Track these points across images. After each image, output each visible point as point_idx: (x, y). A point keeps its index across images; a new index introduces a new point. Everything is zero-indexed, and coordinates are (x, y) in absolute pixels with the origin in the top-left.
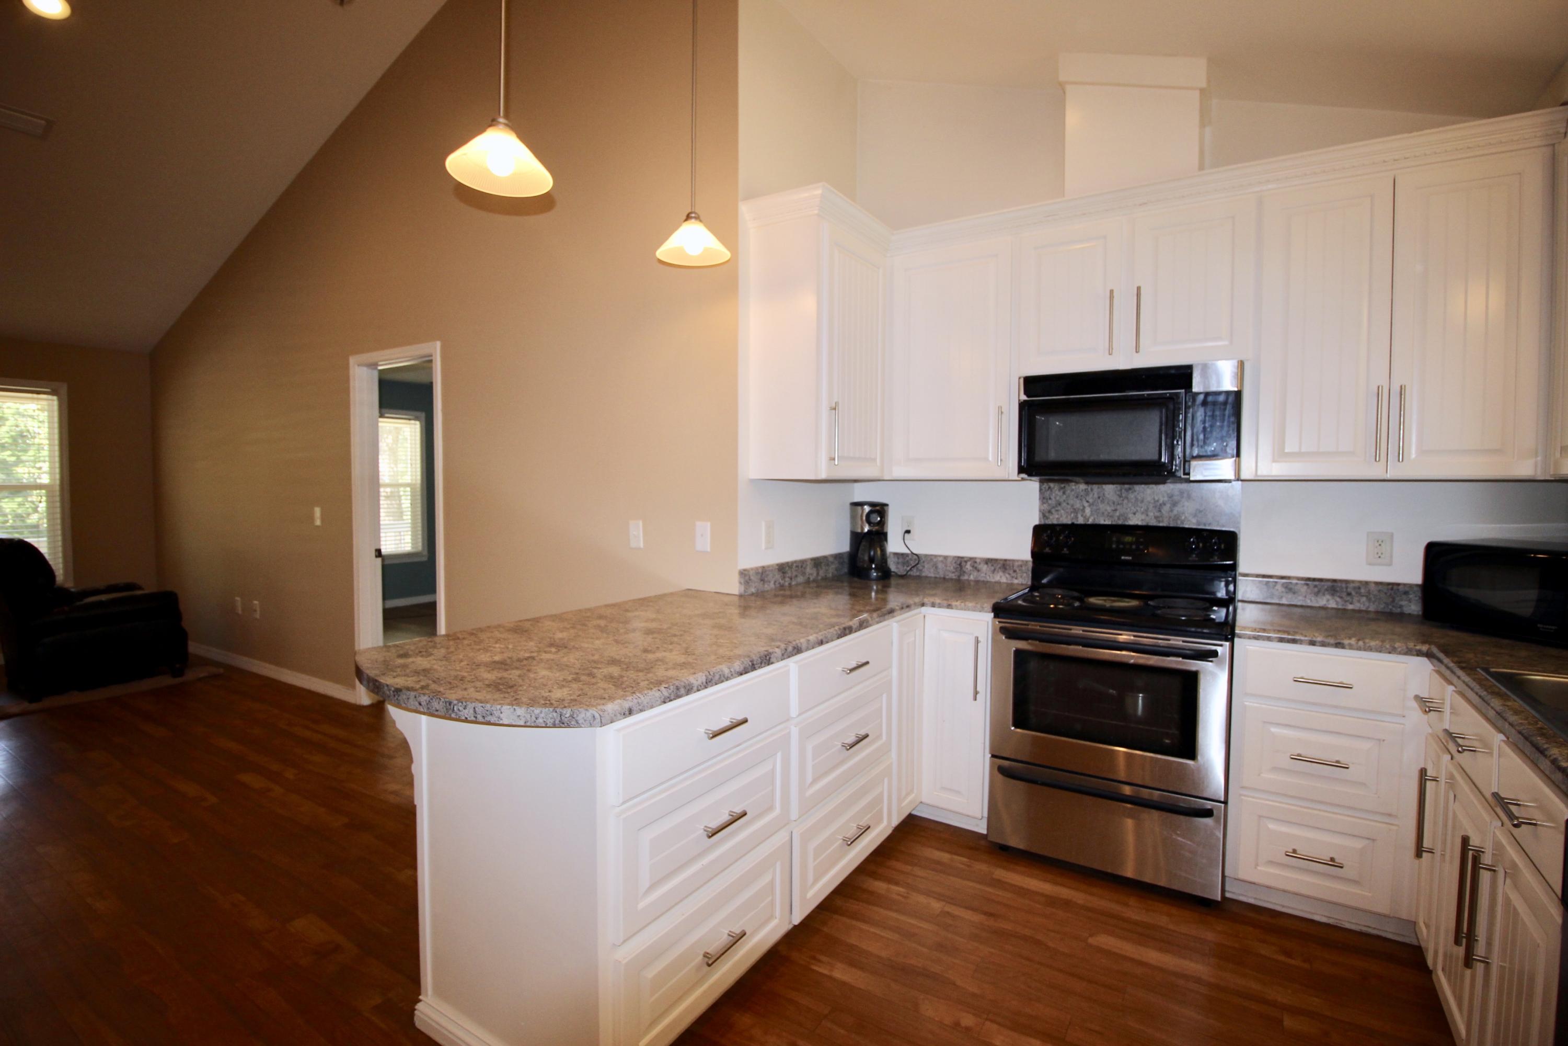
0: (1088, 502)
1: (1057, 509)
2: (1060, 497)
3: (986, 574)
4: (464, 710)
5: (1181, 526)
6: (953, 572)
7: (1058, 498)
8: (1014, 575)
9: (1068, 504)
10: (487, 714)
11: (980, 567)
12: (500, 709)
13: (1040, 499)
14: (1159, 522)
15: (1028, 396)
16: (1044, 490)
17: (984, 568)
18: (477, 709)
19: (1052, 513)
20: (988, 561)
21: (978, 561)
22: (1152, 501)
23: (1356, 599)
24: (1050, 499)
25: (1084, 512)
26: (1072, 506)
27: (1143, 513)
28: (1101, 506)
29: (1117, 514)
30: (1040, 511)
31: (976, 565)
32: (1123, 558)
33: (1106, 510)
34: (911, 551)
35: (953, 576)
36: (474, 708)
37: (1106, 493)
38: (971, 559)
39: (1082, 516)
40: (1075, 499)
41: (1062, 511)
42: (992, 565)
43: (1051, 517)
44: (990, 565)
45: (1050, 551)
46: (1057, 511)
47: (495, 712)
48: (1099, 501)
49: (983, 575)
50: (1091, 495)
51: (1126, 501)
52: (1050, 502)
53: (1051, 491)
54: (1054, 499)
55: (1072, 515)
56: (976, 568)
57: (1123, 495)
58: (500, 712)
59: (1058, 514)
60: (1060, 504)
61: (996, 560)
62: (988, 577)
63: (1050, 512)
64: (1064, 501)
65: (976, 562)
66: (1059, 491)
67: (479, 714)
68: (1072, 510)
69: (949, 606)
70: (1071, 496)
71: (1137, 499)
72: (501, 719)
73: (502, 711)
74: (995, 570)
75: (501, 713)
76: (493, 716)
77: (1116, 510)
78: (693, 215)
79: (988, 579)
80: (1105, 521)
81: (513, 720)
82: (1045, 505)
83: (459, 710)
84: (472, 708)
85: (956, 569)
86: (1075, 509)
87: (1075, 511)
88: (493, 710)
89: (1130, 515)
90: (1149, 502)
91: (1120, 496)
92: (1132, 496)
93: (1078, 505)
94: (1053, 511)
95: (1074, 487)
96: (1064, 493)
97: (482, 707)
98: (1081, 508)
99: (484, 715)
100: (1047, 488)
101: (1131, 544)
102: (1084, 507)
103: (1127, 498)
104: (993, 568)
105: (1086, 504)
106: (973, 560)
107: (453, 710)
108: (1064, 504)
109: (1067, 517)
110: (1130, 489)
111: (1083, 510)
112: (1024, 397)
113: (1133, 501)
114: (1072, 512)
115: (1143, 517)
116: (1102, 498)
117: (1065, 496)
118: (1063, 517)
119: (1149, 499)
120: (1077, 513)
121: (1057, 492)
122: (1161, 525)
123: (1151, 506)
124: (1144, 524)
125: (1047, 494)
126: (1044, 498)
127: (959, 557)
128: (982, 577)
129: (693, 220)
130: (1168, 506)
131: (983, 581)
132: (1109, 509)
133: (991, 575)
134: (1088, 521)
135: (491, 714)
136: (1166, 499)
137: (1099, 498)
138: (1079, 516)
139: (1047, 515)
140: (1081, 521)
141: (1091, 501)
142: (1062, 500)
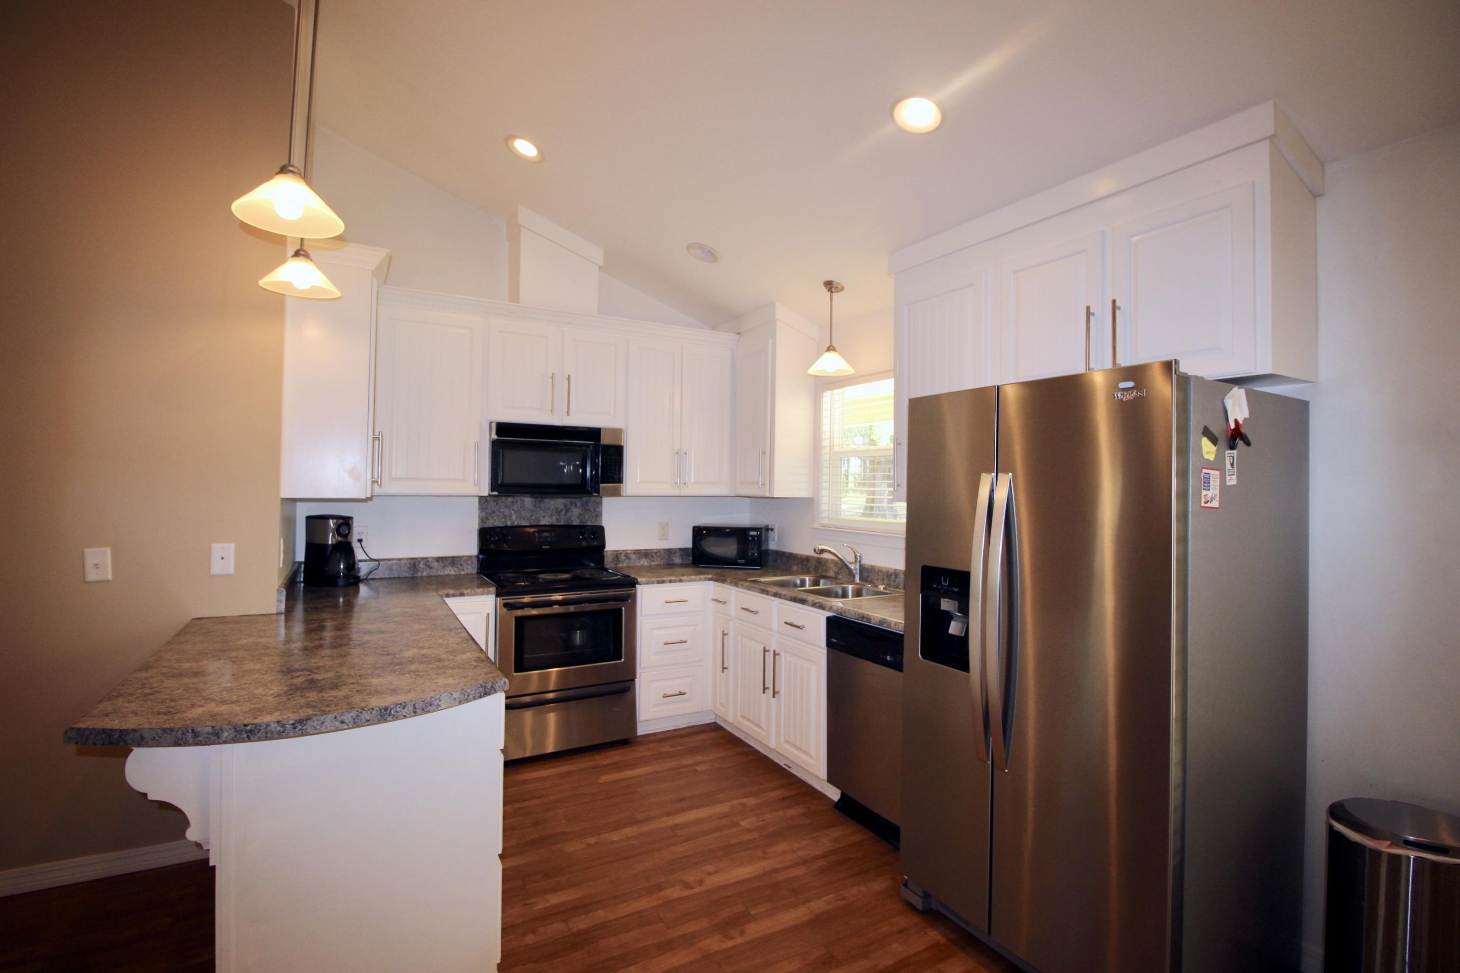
0: (514, 510)
1: (492, 516)
2: (494, 507)
3: (437, 570)
4: (402, 710)
5: (572, 524)
6: (408, 572)
7: (493, 508)
8: (461, 568)
9: (500, 512)
10: (426, 706)
11: (432, 564)
12: (439, 698)
13: (479, 509)
14: (559, 522)
15: (498, 436)
16: (482, 502)
17: (436, 565)
18: (416, 705)
19: (488, 519)
20: (439, 559)
21: (430, 560)
22: (555, 509)
23: (656, 558)
24: (487, 508)
25: (511, 517)
26: (503, 513)
27: (549, 517)
28: (523, 513)
29: (533, 518)
30: (479, 517)
31: (428, 564)
32: (544, 547)
33: (526, 515)
34: (369, 557)
35: (407, 575)
36: (414, 705)
37: (526, 504)
38: (423, 559)
39: (510, 520)
40: (505, 509)
41: (496, 518)
42: (443, 562)
43: (488, 522)
44: (440, 562)
45: (494, 547)
46: (492, 517)
47: (434, 702)
48: (521, 509)
49: (434, 571)
50: (516, 506)
51: (539, 509)
52: (487, 511)
53: (488, 503)
54: (490, 509)
55: (503, 520)
56: (428, 566)
57: (537, 505)
58: (438, 700)
59: (493, 520)
60: (494, 512)
61: (446, 558)
62: (439, 572)
63: (487, 518)
64: (497, 510)
65: (428, 561)
66: (494, 502)
67: (419, 708)
68: (503, 516)
69: (462, 595)
70: (502, 507)
71: (545, 508)
72: (440, 706)
73: (441, 699)
74: (445, 565)
75: (440, 701)
76: (433, 706)
77: (532, 515)
78: (302, 253)
79: (440, 574)
80: (525, 523)
81: (450, 703)
82: (483, 514)
83: (397, 712)
84: (412, 706)
85: (410, 568)
86: (504, 516)
87: (505, 517)
88: (432, 701)
89: (542, 518)
90: (553, 510)
91: (535, 506)
92: (542, 505)
93: (507, 513)
94: (489, 517)
95: (504, 500)
96: (497, 504)
97: (423, 701)
98: (509, 514)
99: (424, 708)
100: (485, 500)
101: (547, 537)
102: (511, 514)
103: (540, 508)
104: (443, 564)
105: (513, 512)
106: (426, 560)
107: (390, 713)
108: (497, 512)
109: (499, 522)
110: (541, 501)
111: (511, 516)
112: (494, 437)
113: (543, 509)
114: (503, 518)
115: (549, 519)
116: (523, 507)
117: (498, 506)
118: (496, 522)
119: (553, 507)
120: (506, 519)
121: (492, 503)
122: (560, 524)
123: (554, 512)
124: (550, 524)
125: (484, 505)
126: (482, 508)
127: (412, 559)
128: (434, 573)
129: (302, 258)
130: (564, 511)
131: (435, 576)
132: (528, 515)
133: (442, 570)
134: (514, 524)
135: (431, 705)
136: (563, 507)
137: (521, 507)
138: (508, 520)
139: (485, 520)
140: (509, 524)
141: (516, 509)
142: (495, 509)
